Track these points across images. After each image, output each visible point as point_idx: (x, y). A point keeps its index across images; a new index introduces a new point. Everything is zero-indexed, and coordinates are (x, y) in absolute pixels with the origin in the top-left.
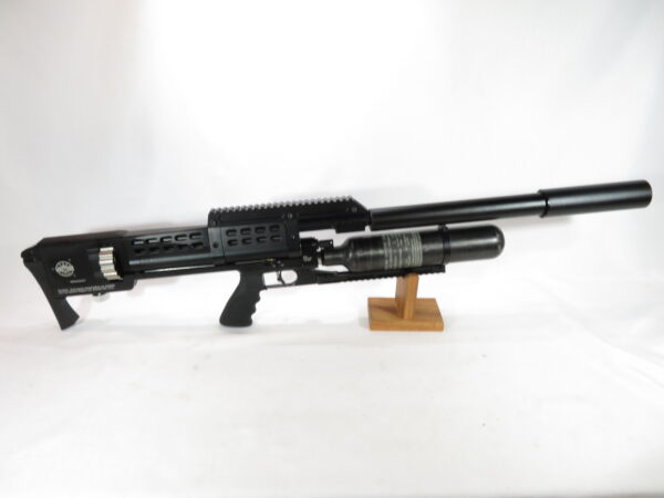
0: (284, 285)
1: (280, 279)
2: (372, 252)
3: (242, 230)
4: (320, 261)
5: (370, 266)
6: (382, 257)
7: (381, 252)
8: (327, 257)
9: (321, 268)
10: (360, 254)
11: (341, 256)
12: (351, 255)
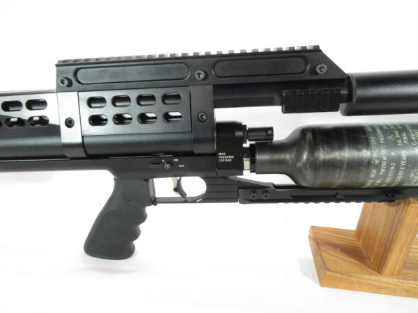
0: (184, 199)
1: (178, 189)
2: (347, 154)
3: (115, 100)
4: (247, 163)
5: (339, 179)
6: (367, 164)
7: (365, 154)
8: (260, 157)
9: (248, 176)
10: (323, 155)
11: (287, 156)
12: (305, 156)
